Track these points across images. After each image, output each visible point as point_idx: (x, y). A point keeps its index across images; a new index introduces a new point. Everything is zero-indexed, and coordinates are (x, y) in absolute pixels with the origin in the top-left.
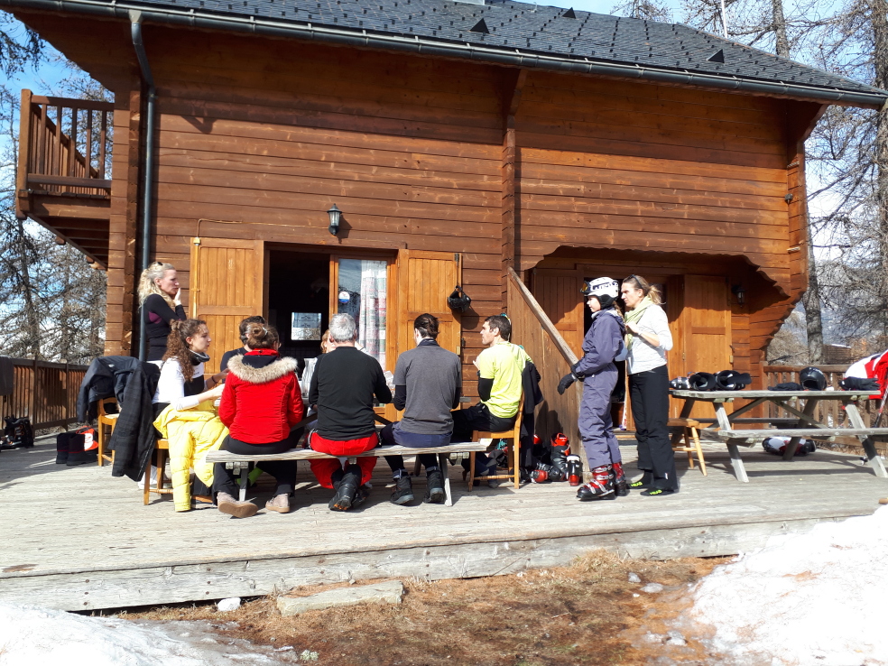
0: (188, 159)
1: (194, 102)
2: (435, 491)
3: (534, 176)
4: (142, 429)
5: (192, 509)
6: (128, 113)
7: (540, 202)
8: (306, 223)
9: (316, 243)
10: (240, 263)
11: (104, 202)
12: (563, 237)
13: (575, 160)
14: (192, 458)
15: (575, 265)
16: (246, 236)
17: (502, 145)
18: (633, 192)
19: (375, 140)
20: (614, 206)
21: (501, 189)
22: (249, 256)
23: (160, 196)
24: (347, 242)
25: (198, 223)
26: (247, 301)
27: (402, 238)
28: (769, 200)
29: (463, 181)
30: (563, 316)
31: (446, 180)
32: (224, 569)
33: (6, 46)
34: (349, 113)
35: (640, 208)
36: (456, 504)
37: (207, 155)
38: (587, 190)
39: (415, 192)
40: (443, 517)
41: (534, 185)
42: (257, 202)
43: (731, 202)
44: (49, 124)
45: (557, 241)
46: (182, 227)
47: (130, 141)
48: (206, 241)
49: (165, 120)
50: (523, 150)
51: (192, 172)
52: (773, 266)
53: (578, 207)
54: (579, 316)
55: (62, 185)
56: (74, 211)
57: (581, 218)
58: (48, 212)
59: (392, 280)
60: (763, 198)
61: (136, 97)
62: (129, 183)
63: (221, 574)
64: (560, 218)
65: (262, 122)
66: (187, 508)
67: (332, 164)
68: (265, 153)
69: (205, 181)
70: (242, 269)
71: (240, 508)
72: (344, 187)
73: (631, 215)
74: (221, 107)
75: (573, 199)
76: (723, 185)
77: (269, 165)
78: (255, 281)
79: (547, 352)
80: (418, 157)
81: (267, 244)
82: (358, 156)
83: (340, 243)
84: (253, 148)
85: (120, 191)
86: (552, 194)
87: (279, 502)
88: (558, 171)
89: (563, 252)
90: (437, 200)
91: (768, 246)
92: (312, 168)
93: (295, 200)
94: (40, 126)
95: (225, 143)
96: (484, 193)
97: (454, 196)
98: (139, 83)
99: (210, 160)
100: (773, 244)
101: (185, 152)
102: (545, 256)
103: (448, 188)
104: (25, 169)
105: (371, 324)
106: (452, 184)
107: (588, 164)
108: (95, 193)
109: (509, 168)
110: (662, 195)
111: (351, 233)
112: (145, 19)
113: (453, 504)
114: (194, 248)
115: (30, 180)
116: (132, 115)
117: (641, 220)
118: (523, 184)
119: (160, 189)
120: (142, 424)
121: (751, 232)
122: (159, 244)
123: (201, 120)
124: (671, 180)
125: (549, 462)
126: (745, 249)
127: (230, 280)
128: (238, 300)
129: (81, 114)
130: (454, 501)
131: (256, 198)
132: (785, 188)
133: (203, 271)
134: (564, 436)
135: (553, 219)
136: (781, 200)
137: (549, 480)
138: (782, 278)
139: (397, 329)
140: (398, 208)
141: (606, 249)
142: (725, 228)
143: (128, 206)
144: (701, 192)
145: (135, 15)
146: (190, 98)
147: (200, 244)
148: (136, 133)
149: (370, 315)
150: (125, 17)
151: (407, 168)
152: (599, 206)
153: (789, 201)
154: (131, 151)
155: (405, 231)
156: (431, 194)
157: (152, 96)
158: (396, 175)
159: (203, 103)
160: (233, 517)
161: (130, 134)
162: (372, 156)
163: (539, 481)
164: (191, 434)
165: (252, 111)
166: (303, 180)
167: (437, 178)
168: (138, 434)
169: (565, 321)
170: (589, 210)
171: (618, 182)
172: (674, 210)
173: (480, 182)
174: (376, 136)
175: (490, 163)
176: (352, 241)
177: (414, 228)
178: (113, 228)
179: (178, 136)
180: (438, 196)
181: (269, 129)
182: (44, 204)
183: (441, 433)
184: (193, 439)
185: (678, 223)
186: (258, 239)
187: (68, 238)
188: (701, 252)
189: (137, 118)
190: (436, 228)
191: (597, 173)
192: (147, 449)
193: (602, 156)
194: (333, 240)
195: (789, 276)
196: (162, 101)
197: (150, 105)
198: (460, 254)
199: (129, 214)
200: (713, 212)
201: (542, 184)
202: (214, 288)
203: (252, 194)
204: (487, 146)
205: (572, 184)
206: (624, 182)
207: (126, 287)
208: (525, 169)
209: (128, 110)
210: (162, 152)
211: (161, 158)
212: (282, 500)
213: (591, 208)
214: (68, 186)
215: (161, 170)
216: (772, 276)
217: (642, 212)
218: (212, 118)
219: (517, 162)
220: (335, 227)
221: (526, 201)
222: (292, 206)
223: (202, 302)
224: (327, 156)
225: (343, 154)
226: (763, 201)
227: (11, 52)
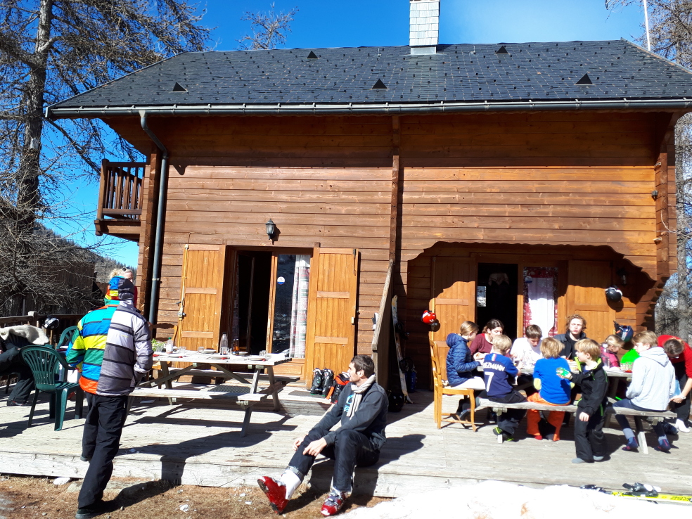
0: (185, 195)
3: (416, 190)
7: (421, 209)
9: (259, 245)
12: (440, 235)
13: (452, 175)
15: (470, 253)
17: (389, 167)
18: (502, 197)
20: (484, 210)
21: (390, 202)
25: (189, 235)
27: (317, 239)
28: (635, 197)
29: (362, 198)
31: (350, 197)
32: (62, 459)
35: (508, 210)
38: (461, 198)
39: (328, 207)
41: (417, 197)
42: (225, 220)
43: (595, 201)
45: (435, 238)
46: (180, 238)
47: (149, 187)
48: (192, 247)
50: (406, 169)
51: (187, 203)
52: (638, 254)
53: (454, 211)
57: (456, 220)
60: (628, 196)
61: (154, 159)
62: (148, 212)
63: (60, 462)
64: (438, 220)
67: (273, 192)
68: (232, 187)
69: (194, 208)
70: (212, 263)
72: (280, 207)
73: (499, 216)
75: (449, 205)
76: (588, 187)
77: (232, 195)
78: (219, 271)
80: (331, 183)
81: (227, 247)
82: (290, 185)
83: (273, 244)
84: (224, 185)
85: (144, 217)
86: (432, 203)
88: (437, 185)
90: (343, 212)
91: (632, 238)
92: (260, 195)
93: (249, 217)
96: (378, 205)
97: (356, 208)
99: (197, 194)
100: (639, 235)
101: (183, 190)
102: (424, 250)
103: (351, 203)
104: (102, 205)
106: (355, 200)
107: (462, 177)
109: (393, 186)
110: (529, 199)
111: (281, 237)
112: (148, 115)
114: (185, 251)
115: (103, 212)
116: (151, 171)
117: (507, 219)
121: (615, 225)
122: (166, 249)
124: (538, 186)
126: (608, 240)
127: (205, 271)
128: (208, 284)
131: (224, 217)
132: (653, 185)
133: (189, 266)
135: (432, 221)
136: (649, 197)
138: (648, 265)
140: (316, 219)
141: (477, 244)
142: (589, 223)
144: (567, 194)
145: (142, 114)
147: (188, 248)
148: (153, 182)
150: (137, 115)
151: (323, 191)
152: (472, 210)
153: (655, 197)
154: (150, 193)
155: (320, 235)
156: (339, 208)
157: (164, 156)
158: (315, 196)
161: (150, 182)
162: (299, 185)
166: (253, 204)
167: (344, 196)
170: (463, 214)
171: (488, 190)
172: (542, 210)
173: (376, 197)
175: (384, 183)
176: (282, 242)
177: (326, 232)
178: (141, 240)
179: (180, 180)
180: (343, 210)
185: (542, 221)
186: (223, 244)
189: (154, 171)
190: (341, 231)
191: (470, 184)
195: (655, 262)
198: (357, 251)
199: (146, 231)
200: (576, 210)
201: (424, 196)
202: (195, 276)
205: (448, 194)
206: (493, 190)
208: (407, 186)
209: (150, 167)
210: (169, 191)
211: (168, 195)
213: (465, 212)
215: (168, 203)
216: (637, 263)
217: (509, 213)
220: (269, 234)
221: (410, 209)
222: (246, 221)
223: (188, 285)
224: (270, 187)
226: (629, 198)
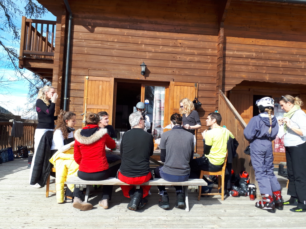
0: (85, 44)
1: (87, 20)
2: (180, 204)
3: (232, 49)
4: (45, 163)
6: (61, 25)
7: (234, 61)
8: (132, 71)
9: (135, 79)
10: (104, 87)
11: (51, 61)
12: (245, 76)
13: (251, 42)
14: (66, 177)
15: (249, 89)
16: (107, 76)
17: (218, 35)
18: (278, 56)
19: (162, 34)
20: (269, 63)
21: (217, 55)
22: (108, 84)
23: (73, 59)
24: (148, 79)
25: (88, 70)
26: (107, 103)
27: (172, 77)
29: (200, 52)
30: (243, 112)
31: (192, 51)
34: (151, 23)
35: (281, 63)
37: (92, 42)
38: (256, 55)
39: (178, 56)
41: (232, 53)
42: (112, 62)
44: (33, 29)
45: (242, 78)
46: (82, 72)
47: (61, 36)
48: (91, 78)
49: (77, 28)
50: (227, 38)
51: (86, 49)
53: (252, 63)
54: (251, 112)
56: (40, 65)
57: (254, 68)
58: (31, 66)
59: (167, 95)
61: (64, 18)
62: (60, 53)
64: (243, 68)
65: (115, 28)
66: (62, 202)
67: (143, 45)
68: (116, 40)
69: (91, 52)
70: (105, 89)
71: (84, 206)
72: (148, 55)
73: (277, 67)
74: (98, 22)
75: (250, 59)
77: (117, 46)
78: (110, 94)
79: (238, 130)
80: (180, 41)
81: (115, 79)
82: (154, 41)
83: (145, 79)
84: (111, 38)
85: (57, 57)
86: (240, 57)
87: (103, 203)
88: (243, 47)
89: (245, 83)
90: (188, 60)
92: (135, 47)
93: (128, 61)
94: (29, 29)
95: (100, 37)
96: (209, 57)
97: (195, 58)
98: (65, 12)
99: (93, 44)
101: (83, 40)
102: (236, 85)
103: (193, 54)
104: (23, 48)
105: (158, 113)
106: (195, 53)
107: (257, 43)
108: (48, 58)
109: (221, 45)
110: (292, 58)
111: (150, 75)
114: (86, 80)
115: (24, 53)
116: (62, 25)
117: (281, 69)
118: (227, 52)
119: (73, 56)
120: (45, 161)
122: (72, 79)
123: (90, 27)
124: (296, 51)
125: (238, 186)
127: (100, 94)
128: (103, 103)
131: (112, 60)
133: (89, 90)
134: (246, 173)
135: (241, 68)
137: (239, 195)
139: (168, 116)
140: (170, 64)
141: (265, 82)
143: (59, 63)
146: (86, 18)
147: (88, 79)
148: (63, 33)
149: (158, 110)
151: (175, 46)
152: (262, 62)
154: (61, 40)
155: (173, 74)
156: (185, 57)
157: (71, 17)
158: (170, 49)
159: (91, 20)
160: (81, 210)
161: (61, 33)
162: (160, 41)
163: (234, 196)
164: (65, 166)
165: (111, 23)
166: (131, 52)
167: (188, 50)
168: (43, 165)
169: (243, 114)
170: (257, 65)
171: (271, 52)
172: (298, 64)
173: (207, 52)
174: (162, 32)
175: (212, 43)
176: (151, 78)
177: (177, 72)
178: (54, 72)
179: (81, 34)
180: (188, 58)
181: (117, 30)
182: (29, 63)
183: (184, 175)
184: (67, 168)
185: (299, 71)
186: (112, 77)
189: (64, 26)
190: (187, 72)
191: (261, 48)
192: (47, 172)
193: (264, 40)
194: (142, 78)
196: (75, 19)
197: (70, 21)
198: (197, 84)
199: (60, 66)
201: (236, 53)
202: (93, 97)
203: (110, 58)
204: (211, 36)
205: (249, 53)
206: (274, 52)
208: (228, 46)
209: (61, 23)
210: (74, 40)
211: (74, 43)
212: (104, 202)
213: (258, 63)
215: (74, 48)
217: (282, 65)
218: (94, 26)
219: (224, 43)
220: (143, 72)
221: (228, 60)
222: (126, 63)
223: (89, 103)
224: (141, 41)
225: (148, 41)
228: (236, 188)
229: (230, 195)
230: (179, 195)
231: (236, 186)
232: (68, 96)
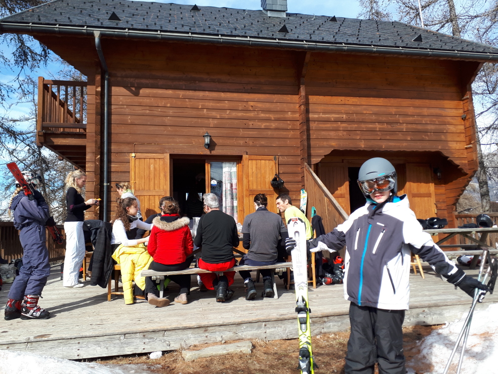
0: (127, 111)
1: (129, 79)
2: (268, 290)
3: (317, 111)
4: (106, 259)
5: (134, 303)
6: (94, 87)
7: (320, 125)
8: (192, 143)
9: (197, 154)
10: (157, 166)
11: (83, 136)
12: (335, 144)
13: (340, 101)
14: (133, 274)
15: (343, 160)
16: (160, 152)
17: (298, 94)
18: (374, 117)
19: (228, 95)
20: (363, 126)
21: (298, 119)
22: (161, 162)
23: (112, 132)
24: (214, 153)
25: (134, 145)
26: (161, 187)
27: (244, 149)
28: (452, 119)
29: (277, 116)
30: (337, 190)
31: (267, 115)
32: (153, 335)
33: (30, 54)
34: (213, 81)
35: (378, 126)
36: (280, 298)
37: (137, 108)
38: (347, 117)
39: (251, 123)
40: (273, 305)
41: (317, 116)
42: (165, 133)
43: (430, 121)
44: (53, 95)
45: (332, 147)
46: (125, 148)
47: (96, 102)
48: (138, 155)
49: (115, 90)
50: (310, 97)
51: (129, 117)
52: (457, 156)
53: (343, 127)
54: (346, 189)
55: (60, 128)
56: (67, 141)
57: (345, 133)
58: (53, 142)
59: (240, 173)
60: (449, 118)
61: (98, 78)
62: (96, 125)
63: (151, 338)
64: (332, 134)
65: (166, 89)
66: (131, 302)
67: (205, 110)
68: (169, 105)
69: (136, 122)
70: (158, 169)
71: (160, 302)
72: (212, 122)
73: (373, 131)
74: (144, 81)
75: (339, 123)
76: (425, 111)
77: (171, 112)
78: (165, 176)
79: (328, 210)
80: (252, 104)
81: (171, 155)
82: (219, 105)
83: (211, 153)
84: (162, 103)
85: (91, 130)
86: (327, 121)
87: (181, 298)
88: (330, 108)
89: (335, 153)
90: (263, 127)
91: (454, 146)
92: (194, 113)
93: (186, 131)
94: (48, 96)
95: (147, 101)
96: (289, 122)
97: (272, 124)
98: (100, 70)
99: (139, 110)
100: (456, 144)
101: (125, 106)
102: (325, 156)
103: (268, 120)
104: (41, 120)
105: (229, 197)
106: (271, 118)
107: (347, 103)
108: (78, 131)
109: (303, 107)
110: (391, 119)
111: (216, 148)
112: (102, 36)
113: (279, 297)
114: (132, 159)
115: (44, 126)
116: (97, 88)
117: (379, 133)
118: (311, 116)
119: (112, 128)
120: (106, 257)
121: (443, 137)
122: (113, 158)
123: (134, 89)
124: (395, 110)
125: (333, 273)
126: (440, 147)
127: (152, 176)
128: (156, 187)
129: (70, 89)
130: (279, 296)
131: (165, 131)
132: (461, 111)
133: (137, 171)
134: (341, 258)
135: (329, 134)
136: (460, 119)
137: (333, 283)
138: (463, 163)
139: (243, 200)
140: (241, 132)
141: (360, 151)
142: (428, 136)
143: (96, 137)
144: (413, 116)
145: (97, 33)
146: (127, 77)
147: (135, 157)
148: (99, 98)
149: (228, 192)
150: (92, 35)
151: (246, 110)
152: (355, 126)
153: (464, 119)
154: (96, 108)
155: (246, 145)
156: (260, 124)
157: (107, 77)
158: (240, 114)
159: (134, 79)
160: (157, 307)
161: (96, 98)
162: (226, 104)
163: (328, 284)
164: (132, 261)
165: (161, 82)
166: (189, 120)
167: (262, 115)
168: (104, 262)
169: (338, 192)
170: (349, 129)
171: (365, 112)
172: (398, 127)
173: (286, 116)
174: (228, 93)
175: (292, 105)
176: (217, 151)
177: (251, 143)
178: (88, 150)
179: (121, 98)
180: (263, 125)
181: (170, 92)
182: (51, 139)
184: (134, 264)
185: (400, 134)
186: (166, 153)
187: (64, 156)
188: (415, 150)
189: (99, 89)
190: (263, 142)
191: (352, 108)
192: (109, 270)
193: (355, 98)
194: (207, 152)
195: (466, 162)
196: (112, 79)
197: (106, 82)
198: (277, 157)
199: (96, 142)
200: (420, 127)
201: (321, 115)
202: (143, 181)
203: (162, 128)
204: (290, 96)
205: (338, 115)
206: (368, 112)
207: (96, 182)
208: (311, 107)
209: (95, 85)
210: (113, 107)
211: (112, 110)
212: (183, 297)
213: (350, 127)
214: (64, 128)
215: (113, 117)
216: (457, 162)
217: (379, 128)
218: (139, 87)
219: (307, 104)
220: (208, 144)
221: (313, 125)
222: (184, 134)
223: (137, 188)
224: (202, 105)
225: (211, 104)
226: (449, 119)
227: (32, 57)
228: (329, 275)
229: (324, 283)
230: (267, 281)
231: (329, 273)
232: (109, 181)
